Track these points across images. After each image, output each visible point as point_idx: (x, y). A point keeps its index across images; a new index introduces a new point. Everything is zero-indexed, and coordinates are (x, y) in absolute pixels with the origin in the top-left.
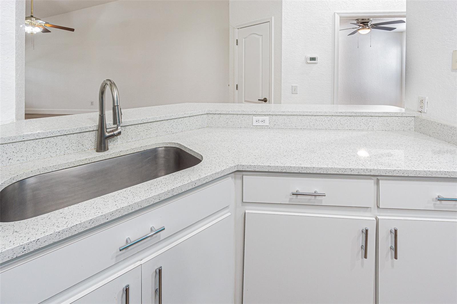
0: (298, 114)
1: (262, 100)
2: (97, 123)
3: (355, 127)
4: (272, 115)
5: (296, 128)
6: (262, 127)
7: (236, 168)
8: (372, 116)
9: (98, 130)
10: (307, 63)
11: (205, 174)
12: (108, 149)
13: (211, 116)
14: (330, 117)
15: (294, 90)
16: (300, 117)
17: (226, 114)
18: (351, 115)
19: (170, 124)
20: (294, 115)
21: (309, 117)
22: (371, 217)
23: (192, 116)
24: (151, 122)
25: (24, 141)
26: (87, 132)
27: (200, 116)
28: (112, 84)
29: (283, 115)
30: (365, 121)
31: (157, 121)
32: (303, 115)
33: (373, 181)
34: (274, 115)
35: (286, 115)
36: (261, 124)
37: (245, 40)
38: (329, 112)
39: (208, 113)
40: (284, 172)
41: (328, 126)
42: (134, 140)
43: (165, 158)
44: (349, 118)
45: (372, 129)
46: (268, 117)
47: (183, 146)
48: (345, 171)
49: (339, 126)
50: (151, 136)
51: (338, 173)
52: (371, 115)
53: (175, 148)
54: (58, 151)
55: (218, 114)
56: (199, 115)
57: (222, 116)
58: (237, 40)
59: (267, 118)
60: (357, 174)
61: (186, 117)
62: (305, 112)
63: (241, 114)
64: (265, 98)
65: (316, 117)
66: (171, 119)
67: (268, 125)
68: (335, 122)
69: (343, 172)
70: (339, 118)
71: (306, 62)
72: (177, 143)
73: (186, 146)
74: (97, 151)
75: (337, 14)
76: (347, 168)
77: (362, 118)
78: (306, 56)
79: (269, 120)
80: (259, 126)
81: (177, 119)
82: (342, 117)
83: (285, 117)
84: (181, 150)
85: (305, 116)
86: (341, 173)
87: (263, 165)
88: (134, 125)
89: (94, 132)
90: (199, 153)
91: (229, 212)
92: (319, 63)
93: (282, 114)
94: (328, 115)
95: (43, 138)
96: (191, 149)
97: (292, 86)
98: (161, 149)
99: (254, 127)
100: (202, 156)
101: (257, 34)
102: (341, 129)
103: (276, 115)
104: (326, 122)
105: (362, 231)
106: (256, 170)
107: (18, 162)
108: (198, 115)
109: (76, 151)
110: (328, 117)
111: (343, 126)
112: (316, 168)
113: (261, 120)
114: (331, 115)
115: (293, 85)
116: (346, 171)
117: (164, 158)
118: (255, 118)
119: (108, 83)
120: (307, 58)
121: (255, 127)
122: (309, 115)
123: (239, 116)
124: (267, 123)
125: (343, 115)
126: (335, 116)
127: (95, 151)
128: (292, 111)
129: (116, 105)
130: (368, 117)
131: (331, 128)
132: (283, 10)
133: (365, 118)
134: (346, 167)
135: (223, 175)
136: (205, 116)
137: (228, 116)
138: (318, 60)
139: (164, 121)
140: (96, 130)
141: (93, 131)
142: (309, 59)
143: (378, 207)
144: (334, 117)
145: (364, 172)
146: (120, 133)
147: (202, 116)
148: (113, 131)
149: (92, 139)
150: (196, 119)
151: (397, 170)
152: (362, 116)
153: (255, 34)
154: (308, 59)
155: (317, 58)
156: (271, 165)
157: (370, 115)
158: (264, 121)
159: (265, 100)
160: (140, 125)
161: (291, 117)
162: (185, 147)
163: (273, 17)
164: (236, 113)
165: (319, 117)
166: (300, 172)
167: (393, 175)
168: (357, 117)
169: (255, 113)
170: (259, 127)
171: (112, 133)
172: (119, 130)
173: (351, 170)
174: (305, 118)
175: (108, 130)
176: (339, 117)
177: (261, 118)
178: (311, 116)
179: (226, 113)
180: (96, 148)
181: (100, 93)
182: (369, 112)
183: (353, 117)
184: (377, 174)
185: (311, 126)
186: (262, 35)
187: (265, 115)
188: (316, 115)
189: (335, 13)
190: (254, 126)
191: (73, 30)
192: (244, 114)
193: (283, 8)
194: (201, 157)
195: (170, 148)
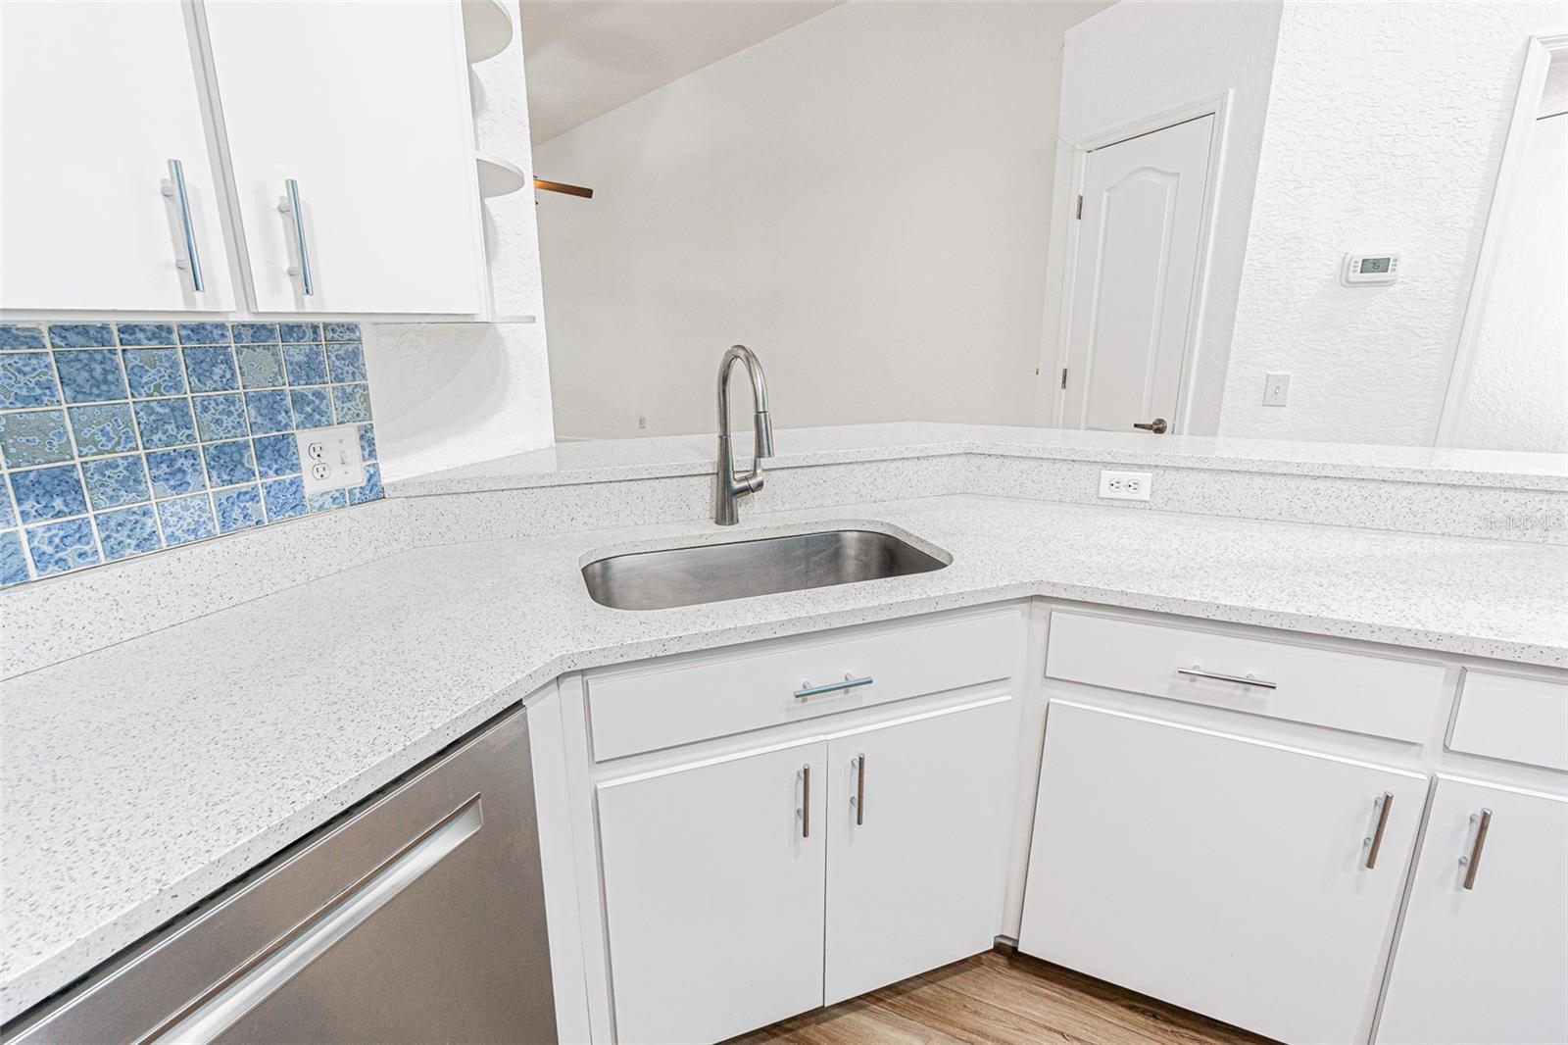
0: (1252, 470)
1: (1149, 427)
2: (716, 457)
3: (1467, 527)
4: (1166, 468)
5: (1238, 514)
6: (1127, 505)
7: (1035, 588)
8: (1552, 492)
9: (717, 474)
10: (1348, 281)
11: (959, 588)
12: (738, 522)
13: (976, 461)
14: (1371, 486)
15: (1274, 394)
16: (1259, 481)
17: (1021, 457)
18: (1462, 482)
19: (867, 475)
20: (1238, 472)
21: (1291, 483)
22: (1414, 772)
23: (923, 458)
24: (824, 465)
25: (591, 483)
26: (695, 475)
27: (947, 459)
28: (750, 358)
29: (1199, 470)
30: (1516, 509)
31: (839, 464)
32: (1273, 474)
33: (1442, 671)
34: (1174, 467)
35: (1213, 470)
36: (1124, 494)
37: (1109, 200)
38: (1373, 467)
39: (968, 451)
40: (1164, 613)
41: (1358, 517)
42: (787, 506)
43: (860, 560)
44: (1448, 492)
45: (1540, 540)
46: (1150, 475)
47: (902, 530)
48: (1351, 628)
49: (1401, 518)
50: (825, 503)
51: (1327, 633)
52: (1547, 487)
53: (883, 537)
54: (646, 512)
55: (998, 456)
56: (944, 455)
57: (1007, 462)
58: (1081, 198)
59: (1145, 478)
60: (1391, 642)
61: (907, 459)
62: (1281, 462)
63: (1066, 460)
64: (1161, 421)
65: (1320, 484)
66: (873, 462)
67: (1148, 498)
68: (1389, 504)
69: (1345, 633)
70: (1409, 491)
71: (1344, 277)
72: (888, 524)
73: (912, 532)
74: (717, 523)
75: (1542, 43)
76: (1360, 623)
77: (1504, 496)
78: (1346, 254)
79: (1153, 485)
80: (1117, 499)
81: (885, 464)
82: (1419, 488)
83: (1206, 477)
84: (897, 541)
85: (1278, 479)
86: (1336, 635)
87: (1106, 588)
88: (788, 468)
89: (708, 478)
90: (945, 548)
91: (1008, 694)
92: (1400, 279)
93: (1197, 466)
94: (1365, 477)
95: (620, 481)
96: (923, 538)
97: (1268, 375)
98: (848, 534)
99: (1103, 503)
100: (949, 554)
101: (1157, 170)
102: (1410, 528)
103: (1178, 469)
104: (1352, 502)
105: (1376, 802)
106: (1086, 600)
107: (585, 527)
108: (941, 456)
109: (676, 519)
110: (1364, 484)
111: (1417, 520)
112: (1259, 610)
113: (1125, 483)
114: (1376, 480)
115: (1270, 373)
116: (1355, 629)
117: (856, 559)
118: (1107, 475)
119: (741, 353)
120: (1351, 259)
121: (1105, 502)
122: (1293, 475)
123: (1058, 465)
124: (1144, 494)
125: (1425, 480)
126: (1392, 482)
127: (712, 522)
128: (1232, 457)
129: (761, 410)
130: (1532, 495)
131: (1368, 524)
132: (1278, 53)
133: (1518, 496)
134: (1357, 620)
135: (1000, 598)
136: (961, 460)
137: (1025, 465)
138: (1401, 271)
139: (855, 466)
140: (714, 474)
141: (707, 474)
142: (1360, 265)
143: (1446, 748)
144: (1386, 488)
145: (1415, 638)
146: (760, 485)
147: (952, 459)
148: (746, 479)
149: (705, 492)
150: (936, 468)
151: (1537, 647)
152: (1505, 490)
153: (1149, 168)
154: (1353, 264)
155: (1396, 260)
156: (1129, 591)
157: (1541, 487)
158: (1136, 486)
159: (1159, 428)
160: (799, 471)
161: (1229, 477)
162: (906, 533)
163: (1231, 92)
164: (1050, 457)
165: (1329, 483)
166: (1211, 618)
167: (1518, 660)
168: (1484, 492)
169: (1109, 459)
170: (1117, 503)
171: (745, 484)
172: (759, 479)
173: (1371, 629)
174: (1276, 485)
175: (737, 476)
176: (1411, 486)
177: (1126, 476)
178: (1298, 480)
179: (1020, 455)
180: (714, 516)
181: (719, 377)
182: (1540, 474)
183: (1465, 492)
184: (1461, 652)
185: (1295, 512)
186: (1178, 174)
187: (1140, 466)
188: (1318, 474)
189: (1530, 38)
190: (1103, 499)
191: (587, 193)
192: (1073, 461)
193: (1279, 47)
194: (947, 558)
195: (868, 534)
